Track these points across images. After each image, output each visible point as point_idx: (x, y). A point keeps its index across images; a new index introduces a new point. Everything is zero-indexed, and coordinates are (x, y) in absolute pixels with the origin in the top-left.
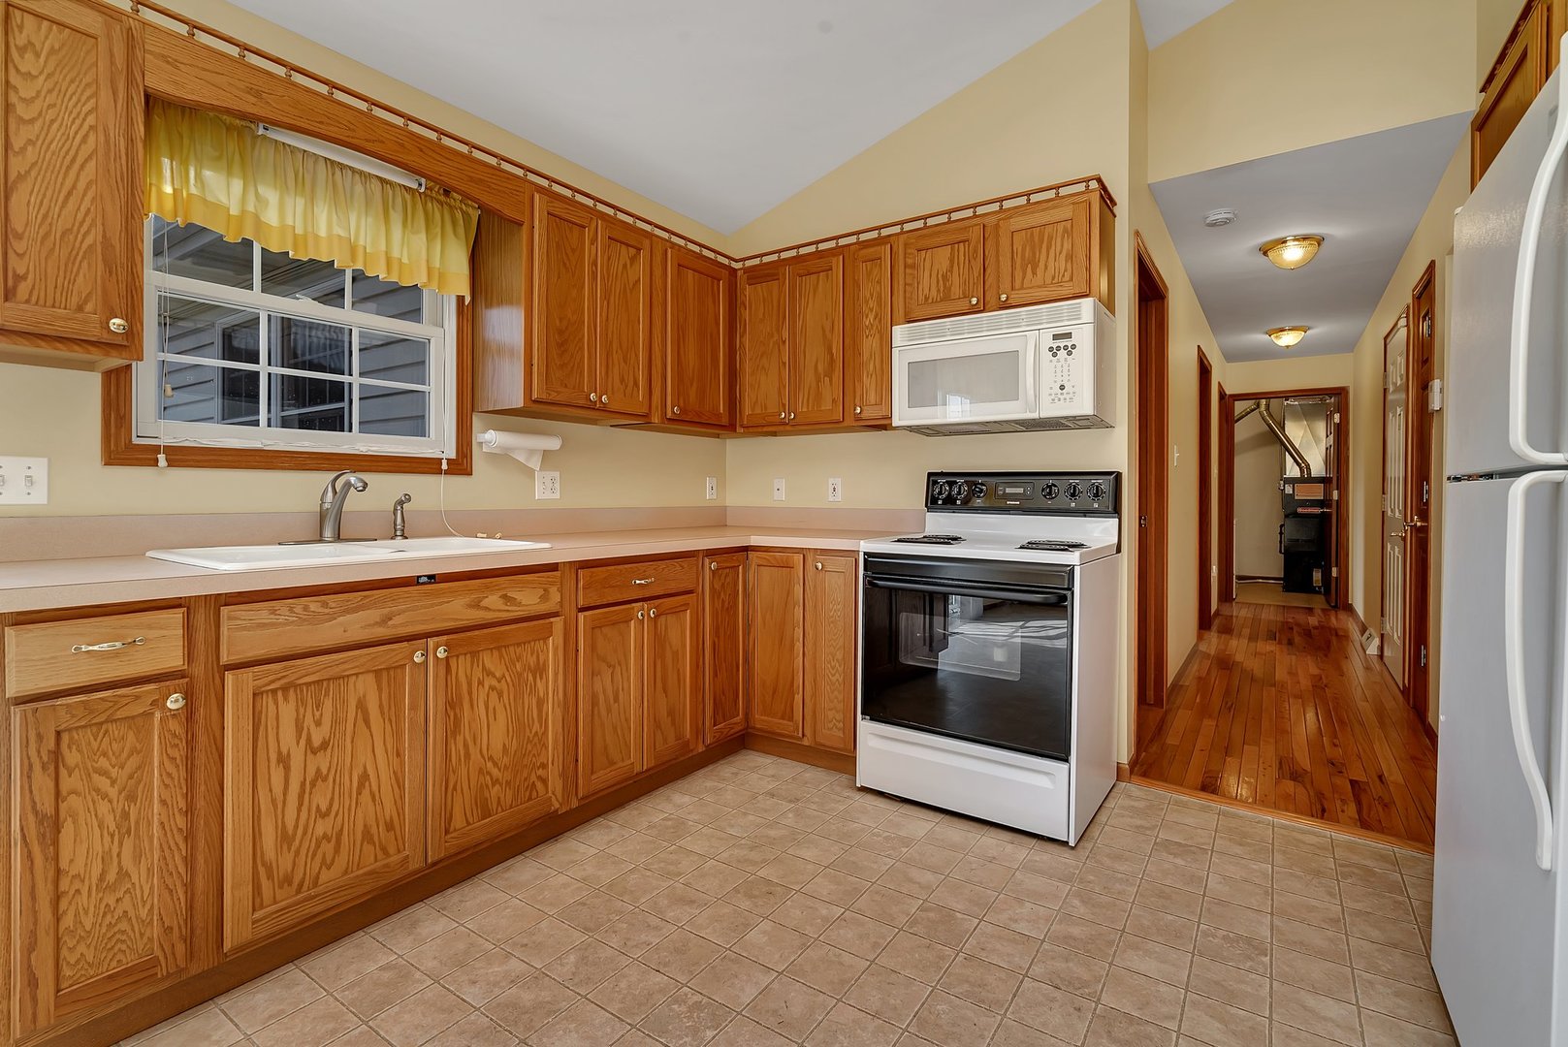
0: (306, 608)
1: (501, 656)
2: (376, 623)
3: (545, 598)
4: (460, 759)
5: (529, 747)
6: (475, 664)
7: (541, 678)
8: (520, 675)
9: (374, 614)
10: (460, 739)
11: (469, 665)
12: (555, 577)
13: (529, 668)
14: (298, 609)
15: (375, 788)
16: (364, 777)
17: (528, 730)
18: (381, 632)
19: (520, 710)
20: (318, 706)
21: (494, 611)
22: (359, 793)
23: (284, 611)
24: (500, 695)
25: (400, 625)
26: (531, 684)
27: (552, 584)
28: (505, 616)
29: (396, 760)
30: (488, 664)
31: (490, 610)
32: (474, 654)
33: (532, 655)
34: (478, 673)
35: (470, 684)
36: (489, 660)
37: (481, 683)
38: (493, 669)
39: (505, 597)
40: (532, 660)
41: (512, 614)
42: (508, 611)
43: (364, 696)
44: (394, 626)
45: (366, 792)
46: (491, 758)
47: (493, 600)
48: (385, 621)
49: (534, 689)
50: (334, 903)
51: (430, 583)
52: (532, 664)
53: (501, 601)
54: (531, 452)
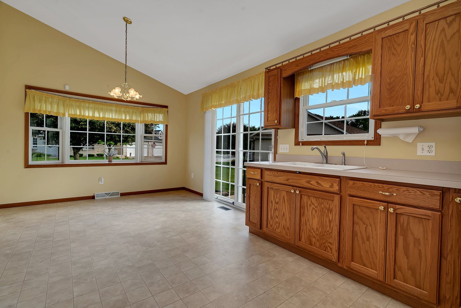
0: (274, 173)
1: (317, 200)
2: (286, 180)
3: (332, 186)
4: (304, 224)
5: (326, 234)
6: (309, 199)
7: (331, 213)
8: (323, 209)
9: (285, 178)
10: (304, 218)
11: (307, 199)
12: (336, 180)
13: (326, 208)
14: (273, 173)
15: (286, 218)
16: (284, 214)
17: (325, 228)
18: (286, 182)
19: (322, 220)
20: (277, 194)
21: (314, 186)
22: (283, 217)
23: (271, 173)
24: (316, 212)
25: (290, 182)
26: (327, 213)
27: (335, 182)
28: (317, 188)
29: (290, 214)
30: (313, 201)
31: (313, 185)
32: (309, 196)
33: (327, 204)
34: (309, 202)
35: (307, 204)
36: (314, 200)
37: (310, 205)
38: (314, 203)
39: (317, 182)
40: (327, 206)
41: (320, 188)
42: (318, 187)
43: (284, 196)
44: (289, 182)
45: (284, 218)
46: (313, 229)
47: (313, 182)
48: (288, 180)
49: (327, 216)
50: (277, 237)
51: (299, 174)
52: (327, 207)
53: (316, 183)
54: (408, 135)
